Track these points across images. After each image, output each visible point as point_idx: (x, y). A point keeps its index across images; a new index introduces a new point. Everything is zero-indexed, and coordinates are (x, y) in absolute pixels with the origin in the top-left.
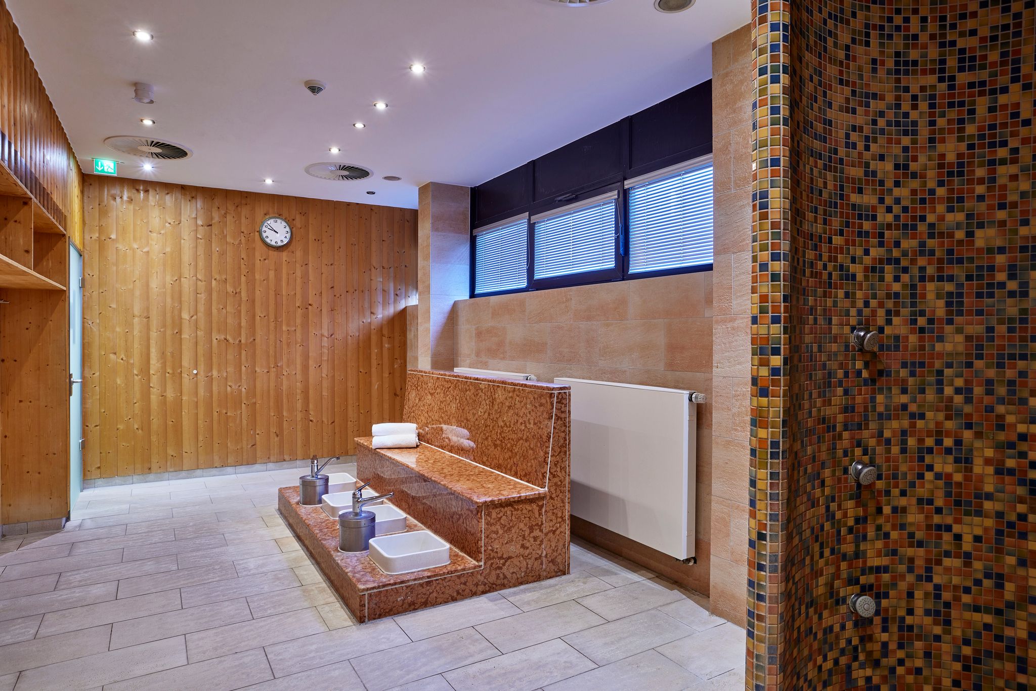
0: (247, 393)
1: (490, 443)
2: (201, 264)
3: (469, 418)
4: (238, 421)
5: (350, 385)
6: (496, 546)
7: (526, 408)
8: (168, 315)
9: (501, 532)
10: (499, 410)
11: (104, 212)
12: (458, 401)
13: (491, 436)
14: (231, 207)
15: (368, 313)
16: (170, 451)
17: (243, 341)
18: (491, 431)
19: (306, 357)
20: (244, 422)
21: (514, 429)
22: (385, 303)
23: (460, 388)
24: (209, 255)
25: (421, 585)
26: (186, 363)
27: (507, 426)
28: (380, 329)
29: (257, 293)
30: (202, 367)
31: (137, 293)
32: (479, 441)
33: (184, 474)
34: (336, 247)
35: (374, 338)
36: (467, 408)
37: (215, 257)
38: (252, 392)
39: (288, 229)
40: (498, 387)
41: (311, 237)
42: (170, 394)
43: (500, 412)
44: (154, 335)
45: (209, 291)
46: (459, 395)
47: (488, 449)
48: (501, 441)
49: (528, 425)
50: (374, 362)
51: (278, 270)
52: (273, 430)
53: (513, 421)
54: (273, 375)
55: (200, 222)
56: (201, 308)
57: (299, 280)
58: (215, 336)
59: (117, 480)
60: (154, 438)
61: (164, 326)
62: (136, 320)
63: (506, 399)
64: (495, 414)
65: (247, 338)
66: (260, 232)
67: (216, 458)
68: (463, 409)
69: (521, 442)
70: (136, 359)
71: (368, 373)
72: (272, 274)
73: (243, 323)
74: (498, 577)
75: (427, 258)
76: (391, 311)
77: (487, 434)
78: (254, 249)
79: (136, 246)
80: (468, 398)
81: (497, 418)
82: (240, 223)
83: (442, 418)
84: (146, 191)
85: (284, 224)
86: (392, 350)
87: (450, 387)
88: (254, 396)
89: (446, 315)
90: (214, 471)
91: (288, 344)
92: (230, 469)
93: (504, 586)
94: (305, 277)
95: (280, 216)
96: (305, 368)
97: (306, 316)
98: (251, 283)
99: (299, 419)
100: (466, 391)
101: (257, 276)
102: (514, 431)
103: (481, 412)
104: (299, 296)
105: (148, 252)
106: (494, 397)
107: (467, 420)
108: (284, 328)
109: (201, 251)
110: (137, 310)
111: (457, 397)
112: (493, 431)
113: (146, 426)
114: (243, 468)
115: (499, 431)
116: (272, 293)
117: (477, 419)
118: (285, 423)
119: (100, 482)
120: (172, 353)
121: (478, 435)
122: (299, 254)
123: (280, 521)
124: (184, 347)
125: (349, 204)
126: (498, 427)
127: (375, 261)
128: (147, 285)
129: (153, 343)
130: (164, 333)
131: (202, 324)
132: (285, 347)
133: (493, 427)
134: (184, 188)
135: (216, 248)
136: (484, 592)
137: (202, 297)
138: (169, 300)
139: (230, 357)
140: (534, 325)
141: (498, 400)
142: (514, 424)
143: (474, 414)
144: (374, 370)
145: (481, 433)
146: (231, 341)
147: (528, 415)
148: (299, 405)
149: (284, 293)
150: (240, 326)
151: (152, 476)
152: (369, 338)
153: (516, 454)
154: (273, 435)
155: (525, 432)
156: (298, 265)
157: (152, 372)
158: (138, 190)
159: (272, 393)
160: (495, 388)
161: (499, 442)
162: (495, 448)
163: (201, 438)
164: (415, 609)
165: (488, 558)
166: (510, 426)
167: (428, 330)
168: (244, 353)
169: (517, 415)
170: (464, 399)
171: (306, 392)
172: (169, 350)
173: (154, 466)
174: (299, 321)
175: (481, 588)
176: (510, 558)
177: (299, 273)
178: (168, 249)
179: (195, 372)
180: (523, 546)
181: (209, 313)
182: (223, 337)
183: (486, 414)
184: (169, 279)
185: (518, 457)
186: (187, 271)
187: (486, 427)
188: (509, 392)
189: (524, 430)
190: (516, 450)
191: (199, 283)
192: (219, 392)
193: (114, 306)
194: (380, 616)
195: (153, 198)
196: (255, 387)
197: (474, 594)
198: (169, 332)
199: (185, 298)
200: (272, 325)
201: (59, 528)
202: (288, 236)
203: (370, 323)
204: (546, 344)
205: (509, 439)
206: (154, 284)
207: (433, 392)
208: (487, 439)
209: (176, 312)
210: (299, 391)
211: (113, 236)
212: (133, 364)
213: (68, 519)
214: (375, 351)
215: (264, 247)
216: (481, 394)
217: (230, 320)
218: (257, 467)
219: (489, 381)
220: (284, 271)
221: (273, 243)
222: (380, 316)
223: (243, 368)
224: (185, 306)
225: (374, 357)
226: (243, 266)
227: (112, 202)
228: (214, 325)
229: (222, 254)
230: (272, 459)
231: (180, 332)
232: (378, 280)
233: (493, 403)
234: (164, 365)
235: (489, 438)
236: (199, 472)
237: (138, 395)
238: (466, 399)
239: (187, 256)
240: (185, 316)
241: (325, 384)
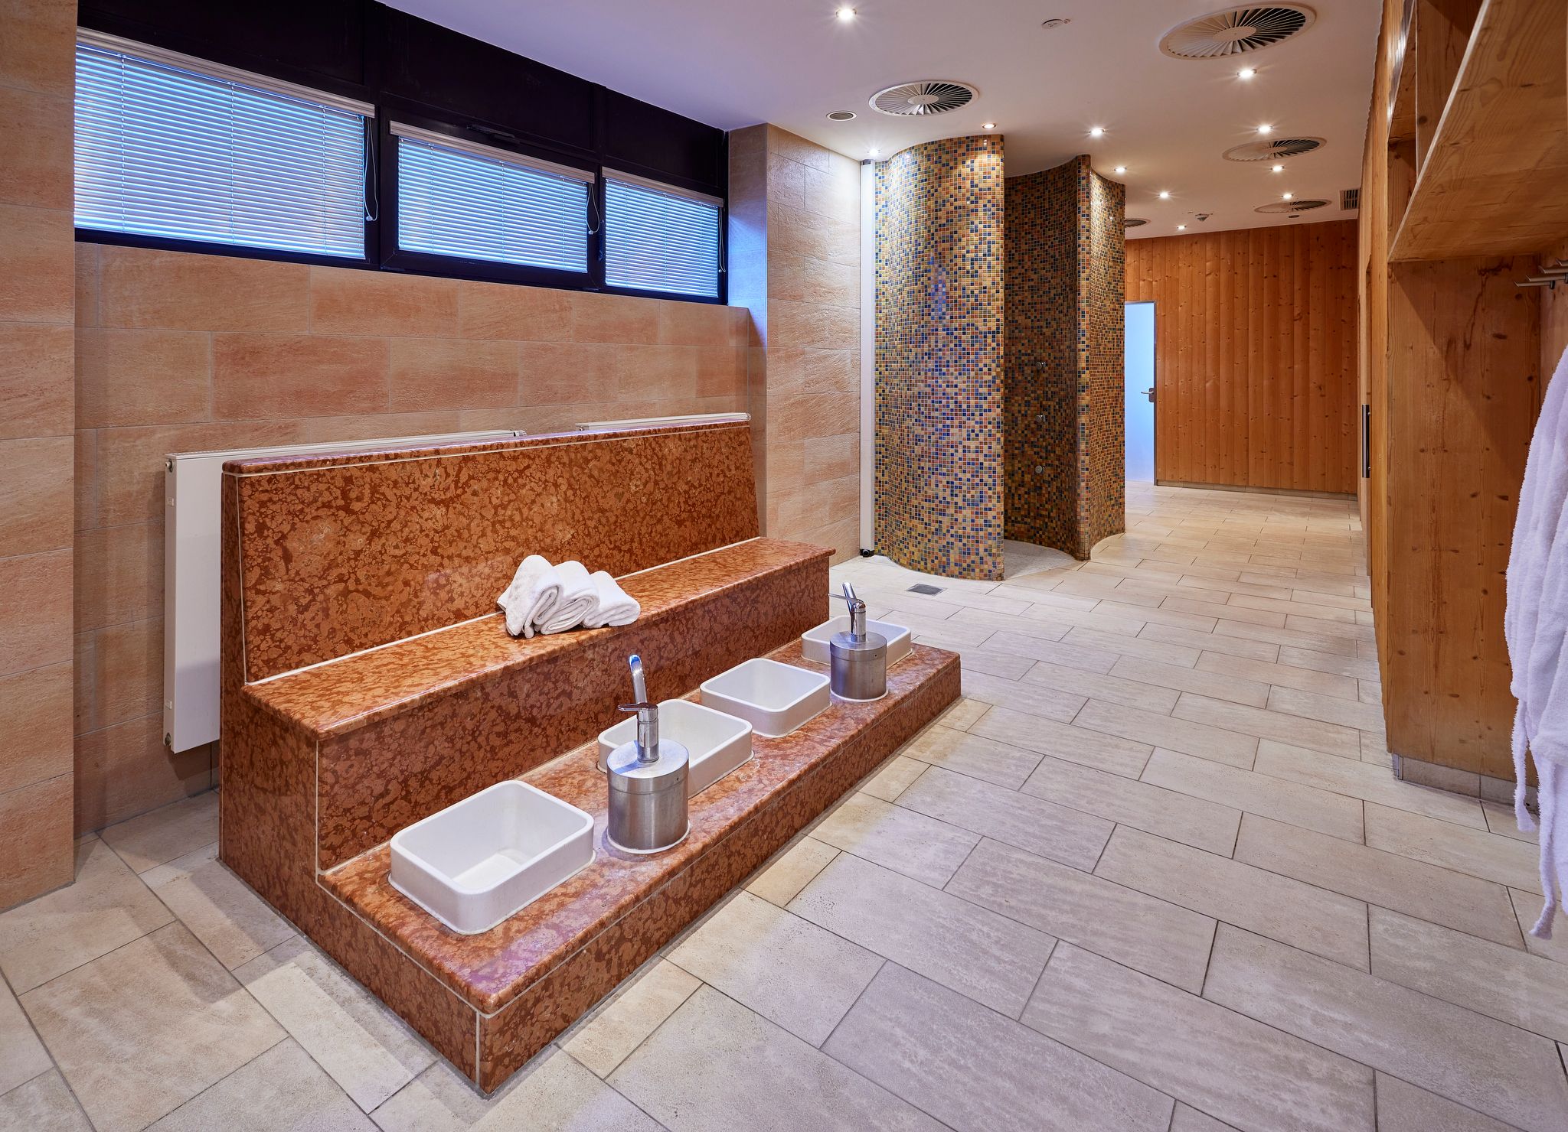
1: (668, 525)
3: (606, 507)
7: (722, 454)
10: (675, 471)
12: (564, 487)
13: (667, 514)
18: (667, 506)
21: (709, 486)
23: (566, 460)
27: (695, 488)
32: (643, 532)
36: (596, 491)
40: (666, 437)
43: (679, 472)
46: (567, 475)
47: (667, 535)
48: (690, 511)
49: (728, 474)
53: (703, 478)
63: (686, 450)
64: (669, 479)
68: (587, 497)
69: (723, 497)
77: (659, 514)
80: (596, 473)
81: (674, 483)
83: (514, 539)
87: (528, 467)
100: (587, 461)
102: (709, 489)
103: (636, 486)
106: (660, 454)
107: (602, 511)
111: (560, 480)
112: (671, 505)
115: (682, 500)
117: (628, 501)
121: (638, 524)
126: (680, 494)
133: (669, 498)
141: (670, 458)
142: (707, 480)
143: (619, 496)
145: (644, 518)
147: (726, 461)
153: (718, 516)
155: (726, 483)
160: (660, 441)
161: (684, 515)
162: (680, 527)
166: (700, 485)
169: (709, 466)
170: (585, 478)
183: (650, 486)
185: (722, 519)
187: (654, 504)
188: (690, 440)
189: (723, 482)
190: (717, 512)
205: (702, 503)
208: (660, 521)
216: (629, 457)
219: (644, 433)
233: (660, 464)
235: (665, 517)
238: (591, 476)
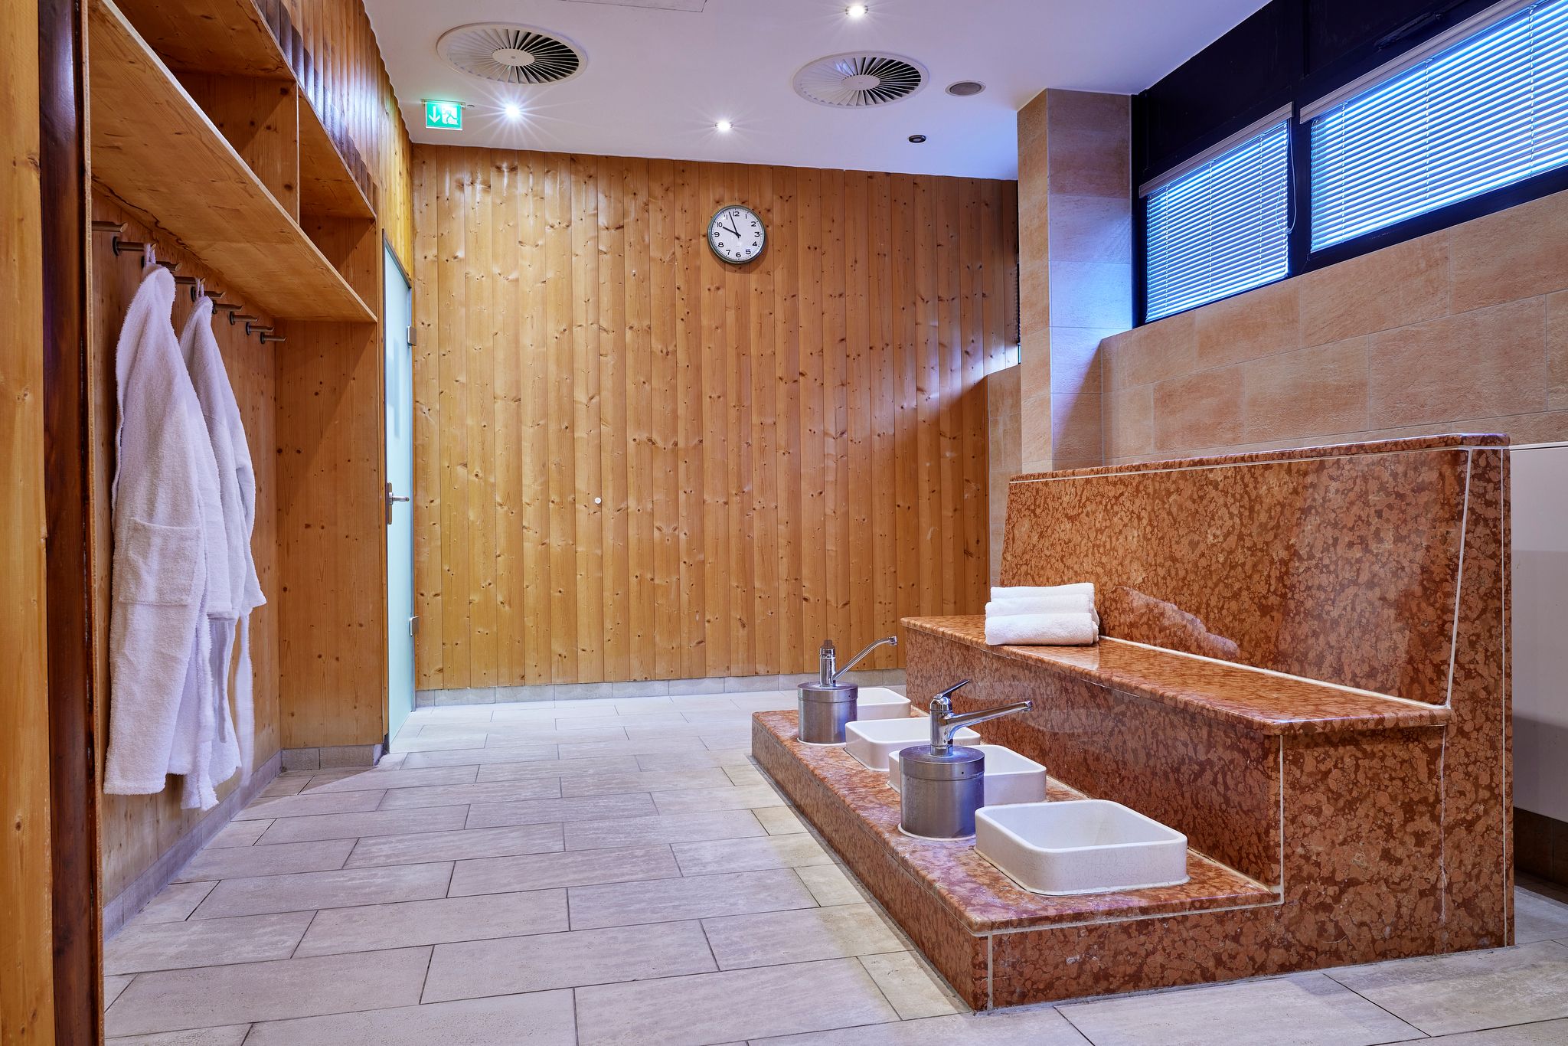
0: (689, 542)
1: (1246, 606)
2: (606, 300)
3: (1178, 555)
4: (673, 596)
5: (877, 531)
6: (1317, 846)
7: (1366, 504)
8: (552, 395)
9: (1328, 810)
10: (1272, 523)
11: (445, 211)
12: (1145, 522)
13: (1248, 588)
14: (658, 191)
15: (911, 389)
16: (557, 647)
17: (681, 444)
18: (1250, 577)
19: (795, 477)
20: (684, 597)
21: (1326, 561)
22: (945, 369)
23: (1151, 490)
24: (619, 282)
25: (1125, 929)
26: (581, 484)
27: (1301, 559)
28: (936, 421)
29: (706, 353)
30: (609, 492)
31: (500, 355)
32: (1213, 603)
33: (579, 690)
34: (849, 262)
35: (924, 440)
36: (1173, 532)
37: (630, 284)
38: (698, 541)
39: (758, 228)
40: (1267, 467)
41: (803, 242)
42: (556, 542)
43: (1278, 526)
44: (528, 432)
45: (621, 349)
46: (1149, 508)
47: (1242, 621)
48: (1284, 596)
49: (1373, 546)
50: (925, 488)
51: (742, 309)
52: (736, 614)
53: (1319, 544)
54: (734, 508)
55: (603, 221)
56: (607, 382)
57: (780, 328)
58: (631, 434)
59: (471, 694)
60: (529, 622)
61: (545, 415)
62: (499, 405)
63: (1295, 492)
64: (1260, 534)
65: (687, 439)
66: (708, 237)
67: (635, 663)
68: (1162, 538)
69: (1351, 591)
70: (499, 477)
71: (913, 509)
72: (731, 316)
73: (681, 411)
74: (1322, 930)
75: (1040, 251)
76: (958, 383)
77: (1237, 586)
78: (698, 269)
79: (496, 270)
80: (1174, 510)
81: (1267, 543)
82: (674, 218)
83: (1103, 565)
84: (513, 169)
85: (752, 218)
86: (958, 463)
87: (1122, 494)
88: (702, 548)
89: (1084, 370)
90: (631, 688)
91: (763, 450)
92: (659, 686)
93: (1337, 958)
94: (792, 317)
95: (744, 204)
96: (794, 496)
97: (794, 398)
98: (695, 335)
99: (782, 594)
100: (1169, 494)
101: (705, 322)
102: (1327, 566)
103: (1215, 536)
104: (780, 357)
105: (517, 280)
106: (1253, 494)
107: (1174, 560)
108: (755, 420)
109: (605, 276)
110: (500, 386)
111: (1143, 514)
112: (1256, 577)
113: (515, 600)
114: (682, 686)
115: (1275, 573)
116: (731, 353)
117: (1203, 555)
118: (757, 601)
119: (442, 696)
120: (558, 465)
121: (1208, 591)
122: (779, 276)
123: (758, 776)
124: (579, 454)
125: (871, 176)
126: (1272, 562)
127: (923, 287)
128: (517, 341)
129: (526, 445)
130: (546, 427)
131: (609, 412)
132: (756, 454)
133: (1255, 566)
134: (573, 161)
135: (631, 269)
136: (1285, 968)
137: (609, 361)
138: (552, 367)
139: (658, 474)
140: (1323, 347)
141: (1267, 501)
142: (1326, 550)
143: (1194, 545)
144: (924, 503)
145: (1216, 585)
146: (660, 443)
147: (1375, 521)
148: (783, 569)
149: (754, 351)
150: (675, 417)
151: (526, 691)
152: (914, 440)
153: (1335, 623)
154: (735, 625)
155: (1366, 566)
156: (778, 299)
157: (525, 499)
158: (499, 168)
159: (734, 543)
160: (1258, 473)
161: (1273, 600)
162: (1263, 615)
163: (608, 625)
164: (1109, 991)
165: (1294, 880)
166: (1311, 557)
167: (1045, 402)
168: (682, 466)
169: (1335, 525)
170: (1164, 515)
171: (795, 543)
172: (554, 458)
173: (531, 673)
174: (781, 406)
175: (1277, 955)
176: (1352, 883)
177: (779, 314)
178: (550, 275)
179: (598, 500)
180: (1386, 855)
181: (621, 393)
182: (644, 436)
183: (1233, 539)
184: (552, 330)
185: (1342, 630)
186: (582, 314)
187: (1233, 567)
188: (1305, 474)
189: (1359, 561)
190: (1335, 614)
191: (603, 335)
192: (640, 540)
193: (462, 379)
194: (1024, 999)
195: (524, 183)
196: (703, 531)
197: (1259, 970)
198: (553, 427)
199: (580, 364)
200: (733, 413)
201: (368, 764)
202: (760, 241)
203: (916, 410)
204: (1363, 385)
205: (1309, 588)
206: (527, 339)
207: (1075, 512)
208: (1236, 596)
209: (565, 391)
210: (782, 542)
211: (460, 254)
212: (494, 485)
213: (385, 750)
214: (925, 464)
215: (717, 266)
216: (1213, 493)
217: (657, 405)
218: (707, 683)
219: (1235, 461)
220: (753, 310)
221: (732, 256)
222: (935, 396)
223: (682, 496)
224: (580, 378)
225: (923, 476)
226: (679, 303)
227: (458, 194)
228: (630, 413)
229: (643, 279)
230: (734, 670)
231: (571, 427)
232: (929, 323)
233: (1251, 510)
234: (546, 485)
235: (1245, 593)
236: (605, 688)
237: (502, 542)
238: (1170, 513)
239: (582, 287)
240: (581, 396)
241: (832, 528)
